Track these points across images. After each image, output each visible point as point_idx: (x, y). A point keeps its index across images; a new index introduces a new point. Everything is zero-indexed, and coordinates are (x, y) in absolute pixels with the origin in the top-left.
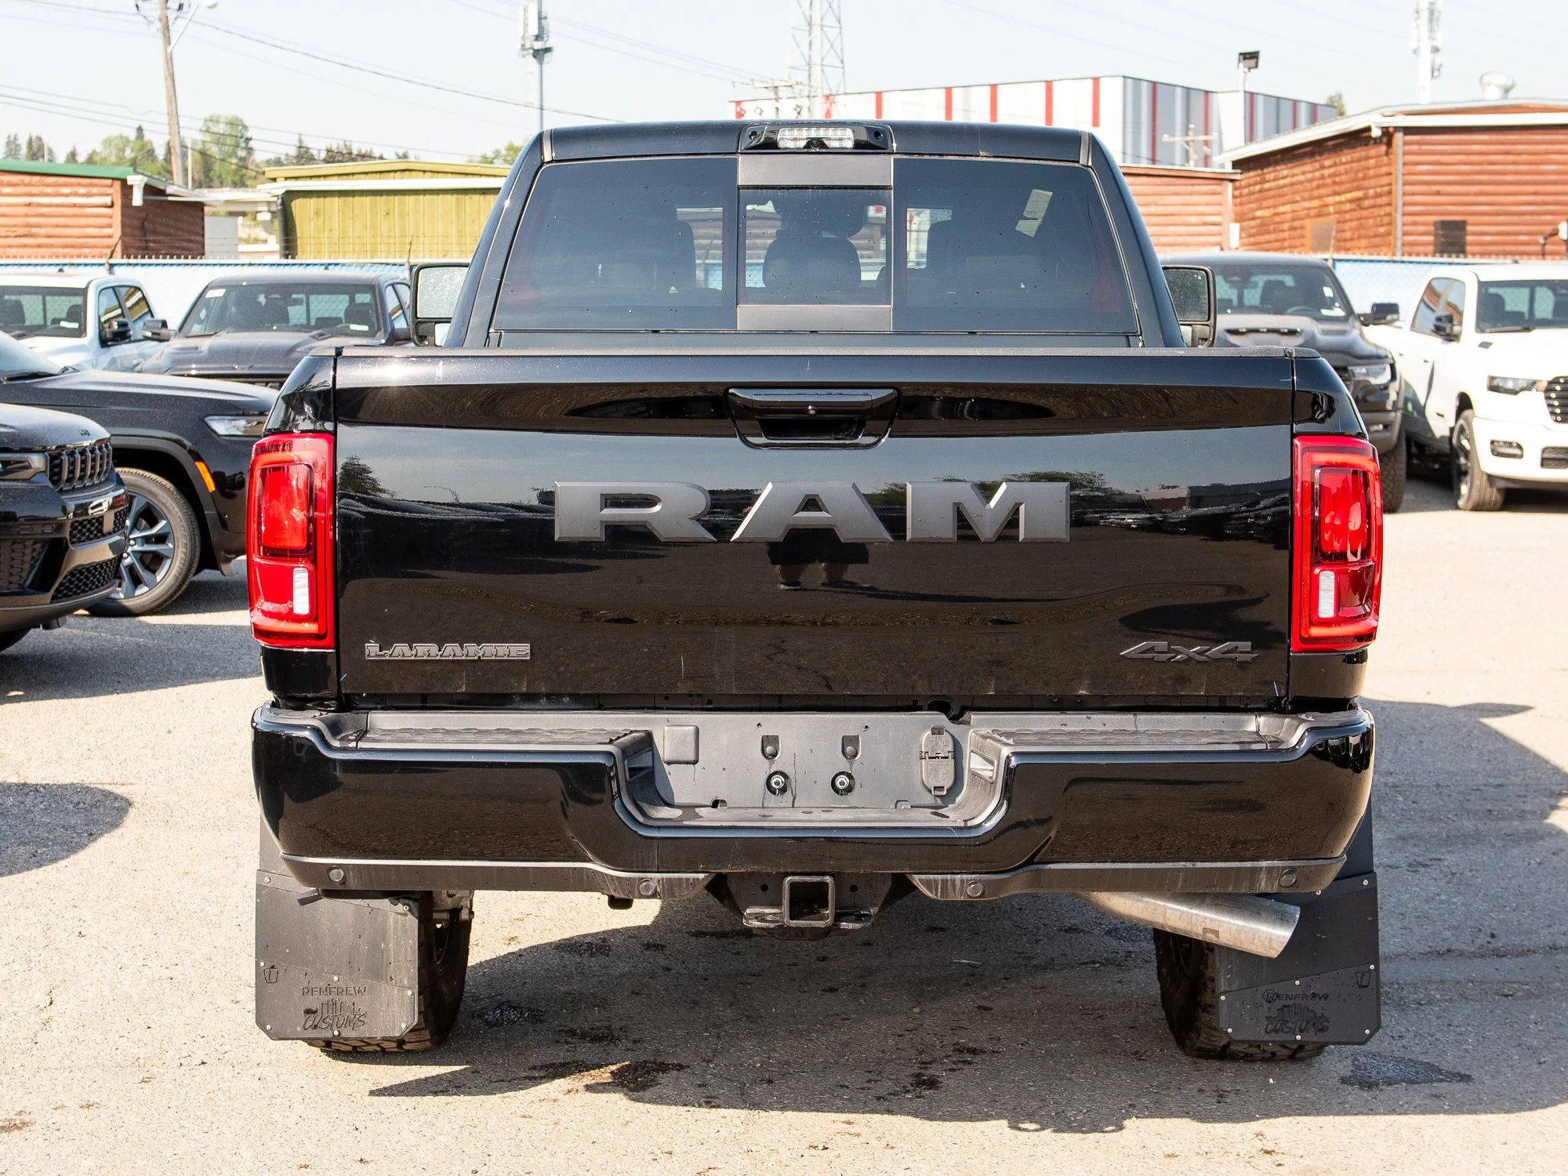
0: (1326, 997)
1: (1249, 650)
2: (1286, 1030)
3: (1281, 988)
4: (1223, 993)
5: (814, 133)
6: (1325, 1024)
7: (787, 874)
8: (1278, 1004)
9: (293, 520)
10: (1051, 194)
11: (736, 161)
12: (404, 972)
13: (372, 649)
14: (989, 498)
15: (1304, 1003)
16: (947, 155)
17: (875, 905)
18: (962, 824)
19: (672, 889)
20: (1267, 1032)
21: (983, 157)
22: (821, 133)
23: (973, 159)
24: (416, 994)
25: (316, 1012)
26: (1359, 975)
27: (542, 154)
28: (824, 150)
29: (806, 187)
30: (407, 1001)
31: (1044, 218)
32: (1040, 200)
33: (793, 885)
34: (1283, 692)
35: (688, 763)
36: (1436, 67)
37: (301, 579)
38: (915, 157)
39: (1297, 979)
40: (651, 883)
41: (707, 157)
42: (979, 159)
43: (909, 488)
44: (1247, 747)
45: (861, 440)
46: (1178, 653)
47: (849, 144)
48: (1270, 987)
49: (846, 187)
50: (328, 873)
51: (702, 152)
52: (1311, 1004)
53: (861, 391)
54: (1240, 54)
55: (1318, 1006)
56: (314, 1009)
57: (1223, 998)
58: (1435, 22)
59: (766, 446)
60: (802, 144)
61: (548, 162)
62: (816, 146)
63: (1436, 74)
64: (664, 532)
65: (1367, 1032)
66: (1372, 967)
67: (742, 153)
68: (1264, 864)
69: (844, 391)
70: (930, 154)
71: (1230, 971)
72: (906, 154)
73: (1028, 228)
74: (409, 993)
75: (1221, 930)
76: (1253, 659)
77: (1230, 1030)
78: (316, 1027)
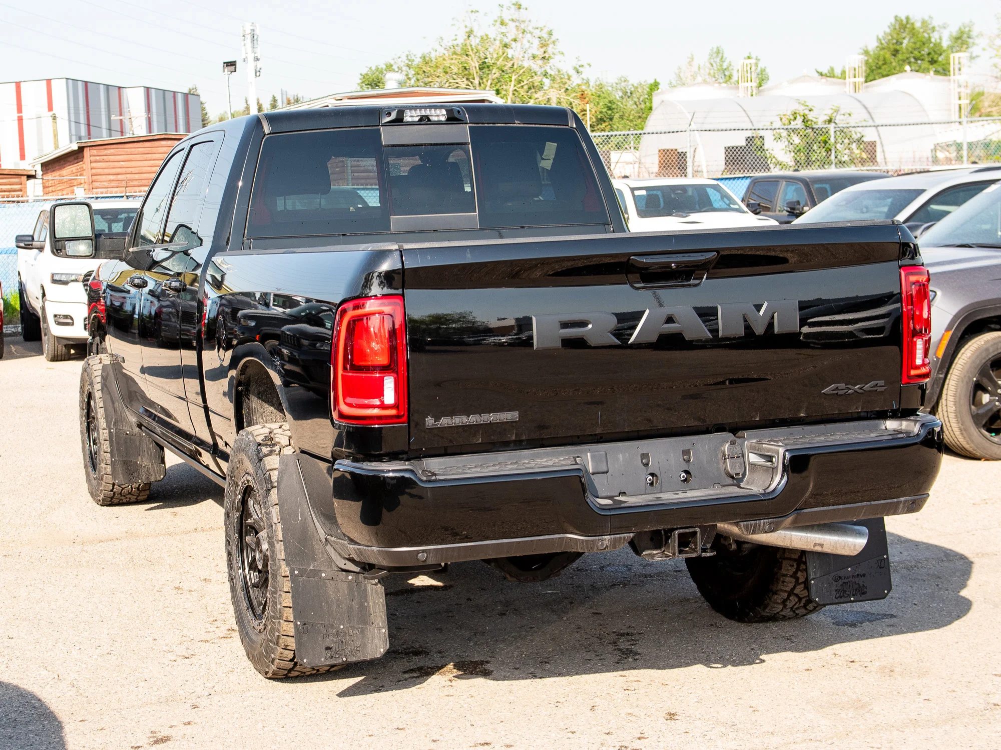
0: (864, 575)
1: (883, 385)
2: (846, 595)
3: (841, 573)
4: (813, 579)
5: (423, 112)
6: (865, 590)
7: (677, 529)
8: (841, 582)
9: (371, 349)
10: (556, 144)
11: (379, 130)
12: (379, 618)
13: (430, 421)
14: (759, 311)
15: (853, 580)
16: (498, 123)
17: (709, 543)
18: (763, 492)
19: (615, 544)
20: (836, 598)
21: (517, 124)
22: (428, 112)
23: (512, 125)
24: (387, 631)
25: (332, 648)
26: (879, 562)
27: (263, 128)
28: (429, 123)
29: (422, 145)
30: (382, 636)
31: (554, 159)
32: (551, 148)
33: (680, 535)
34: (898, 407)
35: (603, 473)
36: (258, 70)
37: (389, 384)
38: (480, 125)
39: (849, 567)
40: (604, 542)
41: (362, 128)
42: (515, 125)
43: (719, 308)
44: (895, 436)
45: (692, 282)
46: (850, 389)
47: (443, 119)
48: (836, 573)
49: (444, 144)
50: (417, 556)
51: (360, 125)
52: (857, 580)
53: (700, 254)
54: (224, 63)
55: (861, 581)
56: (331, 647)
57: (812, 582)
58: (255, 41)
59: (643, 288)
60: (417, 119)
61: (268, 134)
62: (425, 120)
63: (258, 74)
64: (592, 342)
65: (886, 591)
66: (885, 556)
67: (382, 126)
68: (902, 499)
69: (691, 254)
70: (488, 123)
71: (815, 567)
72: (475, 123)
73: (547, 164)
74: (384, 631)
75: (825, 543)
76: (885, 390)
77: (817, 599)
78: (332, 657)
